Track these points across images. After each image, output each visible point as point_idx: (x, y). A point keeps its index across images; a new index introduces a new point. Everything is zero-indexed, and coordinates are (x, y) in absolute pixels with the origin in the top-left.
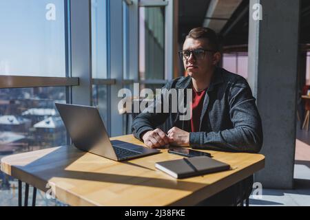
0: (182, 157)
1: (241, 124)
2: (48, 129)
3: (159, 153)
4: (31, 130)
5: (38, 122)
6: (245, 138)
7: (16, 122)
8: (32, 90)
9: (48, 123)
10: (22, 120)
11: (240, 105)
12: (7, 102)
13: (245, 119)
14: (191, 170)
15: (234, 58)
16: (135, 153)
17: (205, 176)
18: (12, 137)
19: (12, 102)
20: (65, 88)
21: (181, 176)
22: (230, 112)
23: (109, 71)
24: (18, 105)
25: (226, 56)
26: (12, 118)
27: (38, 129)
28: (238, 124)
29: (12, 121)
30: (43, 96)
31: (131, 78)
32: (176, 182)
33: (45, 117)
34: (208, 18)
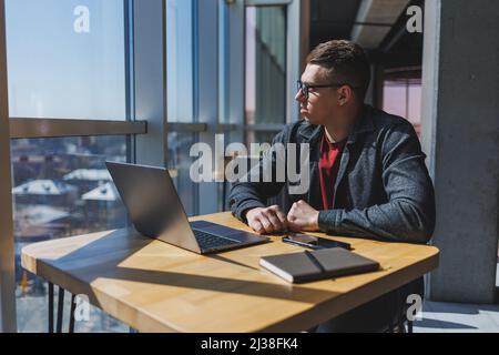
0: (303, 250)
1: (399, 195)
2: (106, 202)
3: (268, 241)
4: (79, 203)
5: (89, 190)
6: (404, 219)
7: (55, 190)
8: (80, 140)
9: (104, 192)
10: (64, 186)
11: (399, 166)
12: (40, 159)
13: (406, 187)
14: (316, 270)
15: (403, 89)
16: (229, 242)
17: (338, 280)
18: (48, 214)
19: (49, 159)
20: (124, 137)
21: (297, 280)
22: (384, 175)
23: (195, 110)
24: (57, 165)
25: (389, 85)
26: (49, 183)
27: (89, 201)
28: (395, 196)
29: (48, 189)
30: (96, 150)
31: (232, 121)
32: (290, 289)
33: (100, 183)
34: (359, 24)
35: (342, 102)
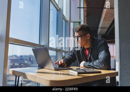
12: (18, 64)
34: (99, 28)
35: (88, 38)
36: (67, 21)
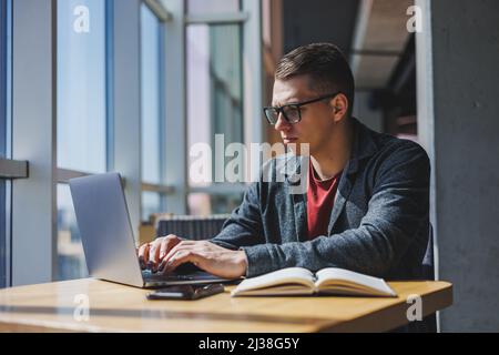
34: (355, 52)
35: (338, 117)
36: (170, 17)
